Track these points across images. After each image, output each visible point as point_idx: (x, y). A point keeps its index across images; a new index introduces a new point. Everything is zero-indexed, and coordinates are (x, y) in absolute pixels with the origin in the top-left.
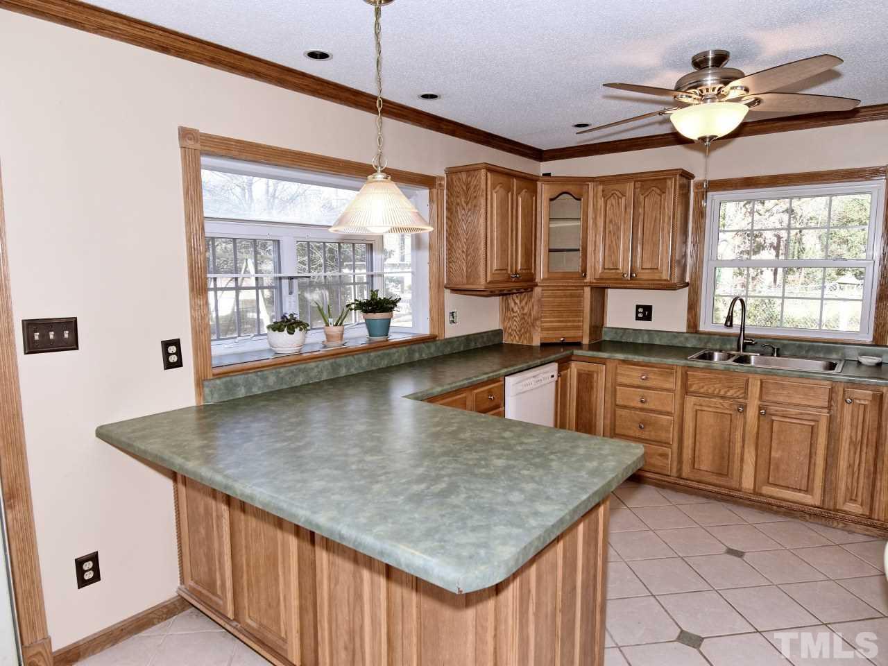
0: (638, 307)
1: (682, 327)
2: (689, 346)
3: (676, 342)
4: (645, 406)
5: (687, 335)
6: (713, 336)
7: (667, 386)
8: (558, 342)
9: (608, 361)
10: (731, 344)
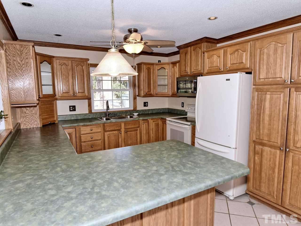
0: (70, 106)
1: (87, 112)
2: (90, 118)
3: (86, 117)
4: (93, 139)
5: (89, 114)
6: (97, 113)
7: (99, 131)
8: (48, 124)
9: (76, 127)
10: (103, 115)
